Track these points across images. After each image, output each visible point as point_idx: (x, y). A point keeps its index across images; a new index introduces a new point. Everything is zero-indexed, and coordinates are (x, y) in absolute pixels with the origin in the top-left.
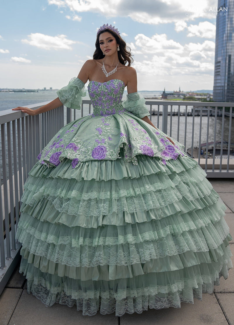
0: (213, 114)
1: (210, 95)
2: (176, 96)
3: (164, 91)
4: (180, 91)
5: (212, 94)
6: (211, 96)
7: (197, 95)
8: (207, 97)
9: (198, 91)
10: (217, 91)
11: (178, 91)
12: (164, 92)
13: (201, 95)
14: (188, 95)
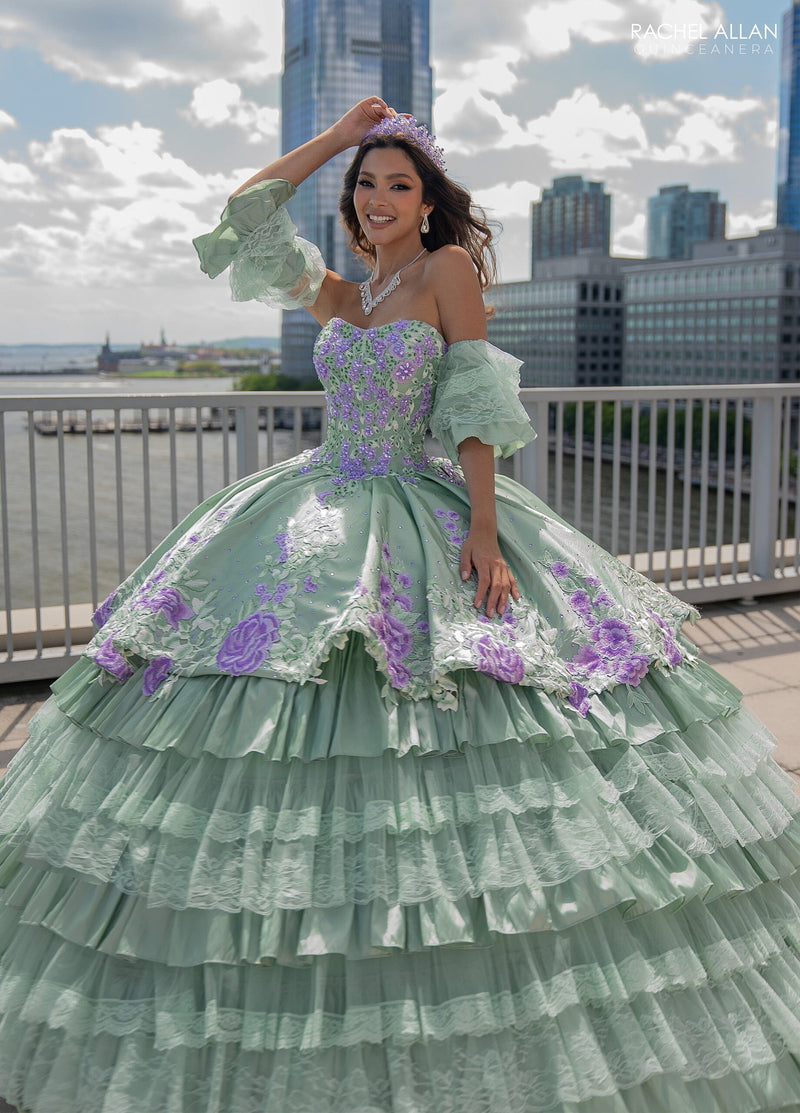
0: (287, 422)
1: (272, 357)
2: (152, 362)
3: (103, 342)
4: (164, 343)
5: (277, 351)
6: (275, 357)
7: (226, 356)
8: (263, 360)
9: (228, 342)
10: (295, 342)
11: (157, 342)
12: (106, 348)
13: (238, 357)
14: (193, 357)
